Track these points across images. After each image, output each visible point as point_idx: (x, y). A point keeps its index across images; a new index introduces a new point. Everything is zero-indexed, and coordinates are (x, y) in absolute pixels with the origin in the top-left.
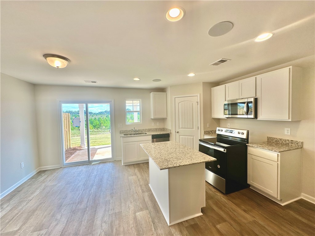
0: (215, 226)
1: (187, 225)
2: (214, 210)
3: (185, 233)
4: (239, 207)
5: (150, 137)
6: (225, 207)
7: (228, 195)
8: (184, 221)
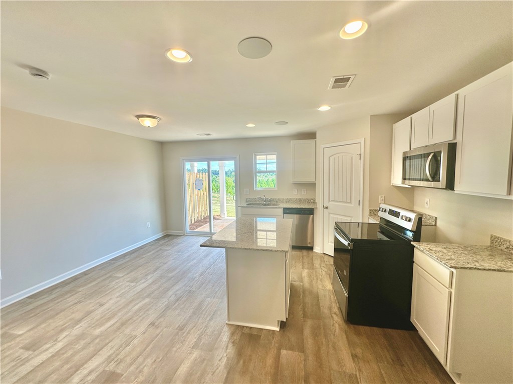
0: (279, 349)
1: (247, 331)
2: (303, 332)
3: (235, 338)
4: (349, 346)
5: (281, 211)
6: (326, 336)
7: (352, 326)
8: (247, 327)
